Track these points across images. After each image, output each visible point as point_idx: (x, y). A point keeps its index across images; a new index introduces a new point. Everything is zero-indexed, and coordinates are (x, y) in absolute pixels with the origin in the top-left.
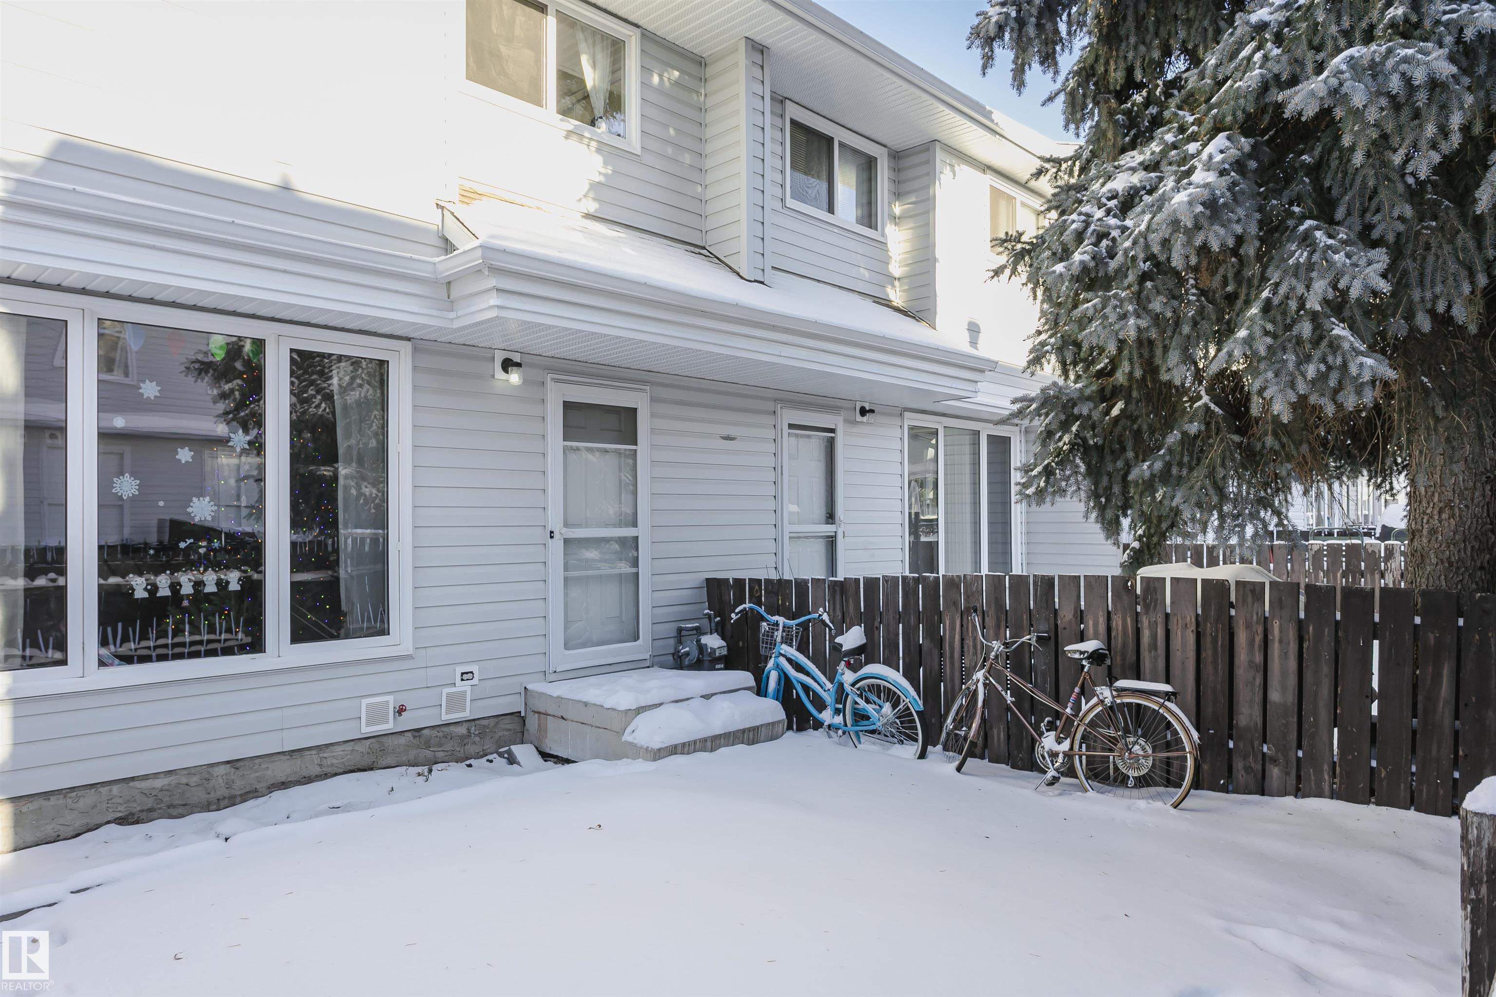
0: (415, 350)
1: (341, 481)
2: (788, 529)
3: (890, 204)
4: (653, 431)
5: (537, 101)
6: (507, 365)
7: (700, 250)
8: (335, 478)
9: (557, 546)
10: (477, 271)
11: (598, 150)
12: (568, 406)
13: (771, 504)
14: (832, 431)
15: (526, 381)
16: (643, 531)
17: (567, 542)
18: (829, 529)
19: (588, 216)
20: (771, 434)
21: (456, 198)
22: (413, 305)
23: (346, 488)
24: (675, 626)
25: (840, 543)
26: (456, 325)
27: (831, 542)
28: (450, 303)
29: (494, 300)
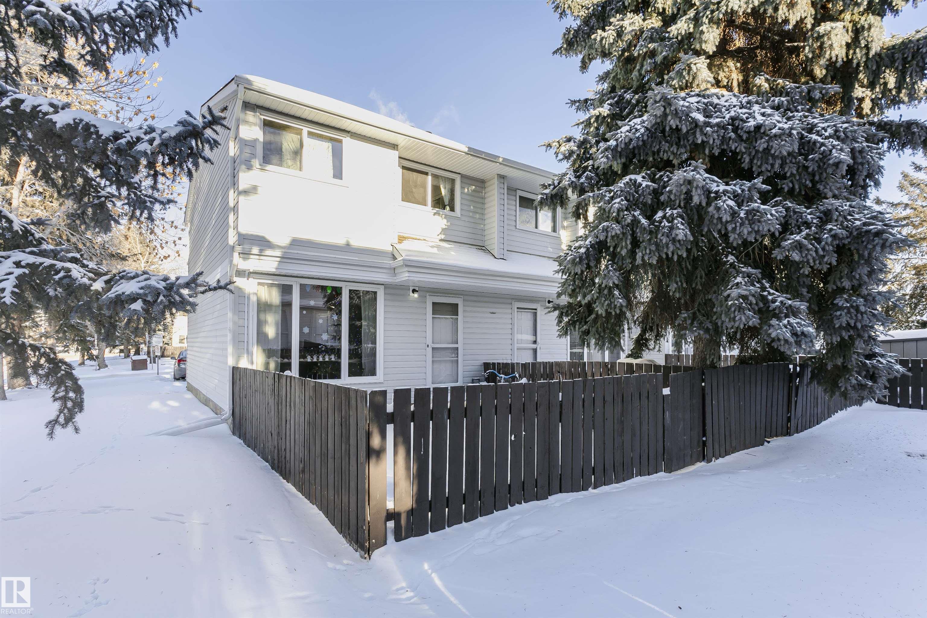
0: (385, 288)
1: (363, 328)
2: (516, 346)
3: (562, 222)
4: (464, 311)
5: (425, 205)
6: (414, 291)
7: (482, 248)
8: (361, 327)
9: (430, 350)
10: (402, 266)
11: (445, 218)
12: (434, 304)
13: (510, 337)
14: (536, 309)
15: (419, 296)
16: (460, 346)
17: (433, 349)
18: (534, 346)
19: (441, 240)
20: (510, 311)
21: (397, 241)
22: (384, 276)
23: (365, 329)
24: (471, 378)
25: (538, 351)
26: (397, 281)
27: (535, 351)
28: (395, 274)
29: (407, 274)
